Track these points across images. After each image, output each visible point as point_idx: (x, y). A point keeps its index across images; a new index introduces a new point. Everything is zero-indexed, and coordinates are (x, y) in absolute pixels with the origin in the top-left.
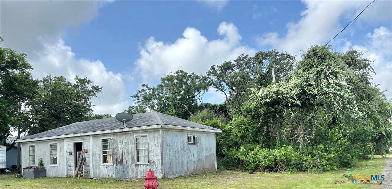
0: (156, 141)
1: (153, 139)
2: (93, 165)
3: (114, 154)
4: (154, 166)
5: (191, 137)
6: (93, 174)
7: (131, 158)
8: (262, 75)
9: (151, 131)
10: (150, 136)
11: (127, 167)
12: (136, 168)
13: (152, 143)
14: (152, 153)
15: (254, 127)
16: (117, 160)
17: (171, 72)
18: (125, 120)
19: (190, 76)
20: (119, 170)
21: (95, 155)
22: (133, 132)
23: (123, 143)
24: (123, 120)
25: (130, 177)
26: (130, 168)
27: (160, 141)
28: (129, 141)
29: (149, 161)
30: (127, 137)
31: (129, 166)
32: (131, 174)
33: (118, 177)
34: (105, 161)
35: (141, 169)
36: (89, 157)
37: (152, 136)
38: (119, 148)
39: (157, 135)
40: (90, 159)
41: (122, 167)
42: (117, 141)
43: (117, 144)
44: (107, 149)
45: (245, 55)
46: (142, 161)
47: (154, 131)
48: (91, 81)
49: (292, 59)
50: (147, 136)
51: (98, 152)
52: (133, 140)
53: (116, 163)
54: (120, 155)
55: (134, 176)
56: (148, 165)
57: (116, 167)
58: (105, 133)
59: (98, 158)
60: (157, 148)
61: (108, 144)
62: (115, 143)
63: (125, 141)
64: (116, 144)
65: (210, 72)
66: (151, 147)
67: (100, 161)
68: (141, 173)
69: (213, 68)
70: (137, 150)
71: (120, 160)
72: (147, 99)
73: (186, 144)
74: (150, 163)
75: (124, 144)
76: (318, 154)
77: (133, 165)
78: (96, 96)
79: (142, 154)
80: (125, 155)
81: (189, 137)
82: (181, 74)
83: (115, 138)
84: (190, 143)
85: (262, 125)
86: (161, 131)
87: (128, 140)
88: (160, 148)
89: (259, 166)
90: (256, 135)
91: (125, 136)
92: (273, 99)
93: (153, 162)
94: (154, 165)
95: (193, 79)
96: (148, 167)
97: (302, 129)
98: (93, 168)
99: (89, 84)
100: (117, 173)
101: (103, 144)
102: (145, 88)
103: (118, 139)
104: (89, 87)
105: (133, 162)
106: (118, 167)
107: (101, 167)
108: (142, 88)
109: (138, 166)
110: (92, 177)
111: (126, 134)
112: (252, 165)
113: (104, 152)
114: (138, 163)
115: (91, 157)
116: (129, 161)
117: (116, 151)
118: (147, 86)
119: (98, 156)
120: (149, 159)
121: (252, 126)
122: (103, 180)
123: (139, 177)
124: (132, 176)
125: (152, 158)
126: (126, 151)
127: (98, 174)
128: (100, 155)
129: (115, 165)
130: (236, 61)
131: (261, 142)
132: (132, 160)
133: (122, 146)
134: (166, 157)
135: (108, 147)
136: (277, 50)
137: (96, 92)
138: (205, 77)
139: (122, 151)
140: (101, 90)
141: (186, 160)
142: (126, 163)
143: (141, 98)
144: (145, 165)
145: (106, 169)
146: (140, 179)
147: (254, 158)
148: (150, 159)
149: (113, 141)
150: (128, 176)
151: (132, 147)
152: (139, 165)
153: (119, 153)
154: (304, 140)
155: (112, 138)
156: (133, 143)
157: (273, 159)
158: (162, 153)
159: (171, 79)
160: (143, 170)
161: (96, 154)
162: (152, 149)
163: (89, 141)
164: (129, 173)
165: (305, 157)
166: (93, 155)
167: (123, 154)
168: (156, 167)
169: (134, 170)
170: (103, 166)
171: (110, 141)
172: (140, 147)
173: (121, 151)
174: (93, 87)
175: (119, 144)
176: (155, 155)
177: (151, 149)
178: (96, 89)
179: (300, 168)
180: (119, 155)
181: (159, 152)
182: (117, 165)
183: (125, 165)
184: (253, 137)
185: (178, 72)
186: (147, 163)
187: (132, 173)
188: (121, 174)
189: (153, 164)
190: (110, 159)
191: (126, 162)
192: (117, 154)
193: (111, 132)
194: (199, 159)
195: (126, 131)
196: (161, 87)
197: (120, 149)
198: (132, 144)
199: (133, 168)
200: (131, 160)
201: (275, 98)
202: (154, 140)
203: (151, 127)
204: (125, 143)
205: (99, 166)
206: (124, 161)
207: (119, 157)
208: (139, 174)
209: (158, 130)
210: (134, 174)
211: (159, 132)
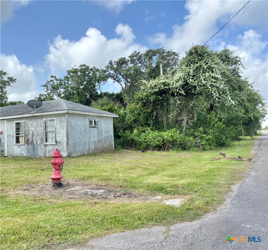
0: (62, 124)
2: (8, 145)
3: (25, 136)
4: (60, 146)
5: (92, 121)
6: (7, 153)
8: (152, 69)
9: (58, 116)
10: (57, 120)
11: (37, 147)
12: (45, 148)
13: (58, 126)
14: (59, 135)
15: (145, 113)
16: (28, 141)
17: (76, 66)
18: (36, 106)
19: (91, 69)
20: (30, 149)
21: (9, 136)
22: (42, 117)
24: (34, 106)
25: (39, 156)
26: (39, 147)
27: (65, 124)
28: (39, 124)
29: (56, 142)
30: (37, 121)
31: (39, 146)
33: (29, 155)
34: (18, 141)
35: (49, 148)
36: (4, 138)
37: (59, 120)
39: (63, 119)
40: (5, 140)
41: (33, 147)
42: (28, 124)
43: (28, 127)
44: (19, 131)
45: (137, 52)
46: (50, 141)
47: (61, 116)
48: (7, 73)
49: (177, 56)
50: (54, 120)
51: (12, 134)
52: (43, 124)
53: (28, 143)
54: (31, 136)
56: (55, 145)
57: (28, 146)
58: (18, 117)
59: (11, 139)
60: (63, 130)
61: (21, 127)
62: (27, 126)
63: (35, 124)
65: (108, 66)
66: (58, 130)
67: (13, 141)
68: (49, 151)
69: (111, 63)
70: (46, 132)
71: (30, 141)
72: (55, 88)
73: (88, 127)
74: (57, 143)
75: (34, 127)
76: (199, 136)
77: (42, 145)
78: (11, 86)
79: (50, 135)
81: (90, 121)
82: (84, 67)
83: (27, 122)
84: (91, 126)
85: (152, 111)
86: (66, 116)
88: (65, 130)
89: (149, 146)
90: (147, 119)
91: (35, 120)
92: (161, 89)
93: (60, 142)
95: (94, 72)
96: (55, 146)
97: (185, 115)
98: (8, 147)
99: (5, 76)
100: (28, 152)
101: (16, 126)
102: (53, 79)
103: (29, 122)
104: (5, 78)
106: (29, 147)
107: (14, 146)
108: (51, 79)
110: (6, 155)
111: (36, 118)
112: (144, 145)
113: (17, 134)
114: (47, 143)
115: (6, 138)
116: (39, 142)
117: (27, 132)
118: (55, 77)
119: (11, 137)
120: (56, 140)
121: (144, 111)
122: (16, 158)
123: (47, 155)
124: (41, 155)
125: (58, 139)
126: (36, 133)
127: (11, 153)
128: (13, 136)
129: (26, 145)
130: (129, 57)
131: (151, 126)
132: (41, 141)
133: (33, 129)
134: (71, 139)
135: (21, 129)
136: (164, 48)
137: (11, 83)
138: (104, 70)
139: (33, 132)
140: (16, 81)
141: (88, 140)
142: (36, 144)
143: (50, 87)
144: (53, 145)
145: (18, 148)
146: (48, 157)
147: (145, 139)
148: (57, 140)
149: (25, 124)
150: (38, 154)
151: (41, 130)
152: (47, 145)
153: (30, 135)
154: (187, 123)
155: (24, 121)
156: (43, 126)
157: (162, 140)
158: (67, 135)
159: (75, 71)
160: (51, 150)
161: (10, 136)
162: (59, 131)
163: (4, 124)
164: (38, 152)
165: (187, 138)
166: (7, 136)
167: (33, 136)
168: (62, 147)
169: (43, 149)
170: (16, 146)
171: (22, 124)
172: (49, 129)
173: (31, 132)
174: (8, 78)
175: (30, 126)
176: (61, 136)
177: (57, 131)
178: (11, 80)
179: (184, 147)
180: (30, 136)
181: (65, 134)
182: (28, 145)
183: (35, 144)
184: (145, 121)
185: (81, 66)
186: (54, 143)
187: (41, 152)
188: (32, 152)
189: (59, 144)
190: (22, 140)
191: (36, 142)
192: (28, 135)
193: (23, 117)
194: (99, 140)
195: (36, 116)
196: (67, 78)
197: (31, 131)
198: (41, 127)
199: (42, 147)
200: (40, 140)
201: (162, 88)
202: (61, 123)
203: (58, 112)
205: (13, 146)
206: (35, 142)
207: (30, 138)
208: (47, 152)
209: (64, 115)
210: (43, 153)
211: (65, 116)
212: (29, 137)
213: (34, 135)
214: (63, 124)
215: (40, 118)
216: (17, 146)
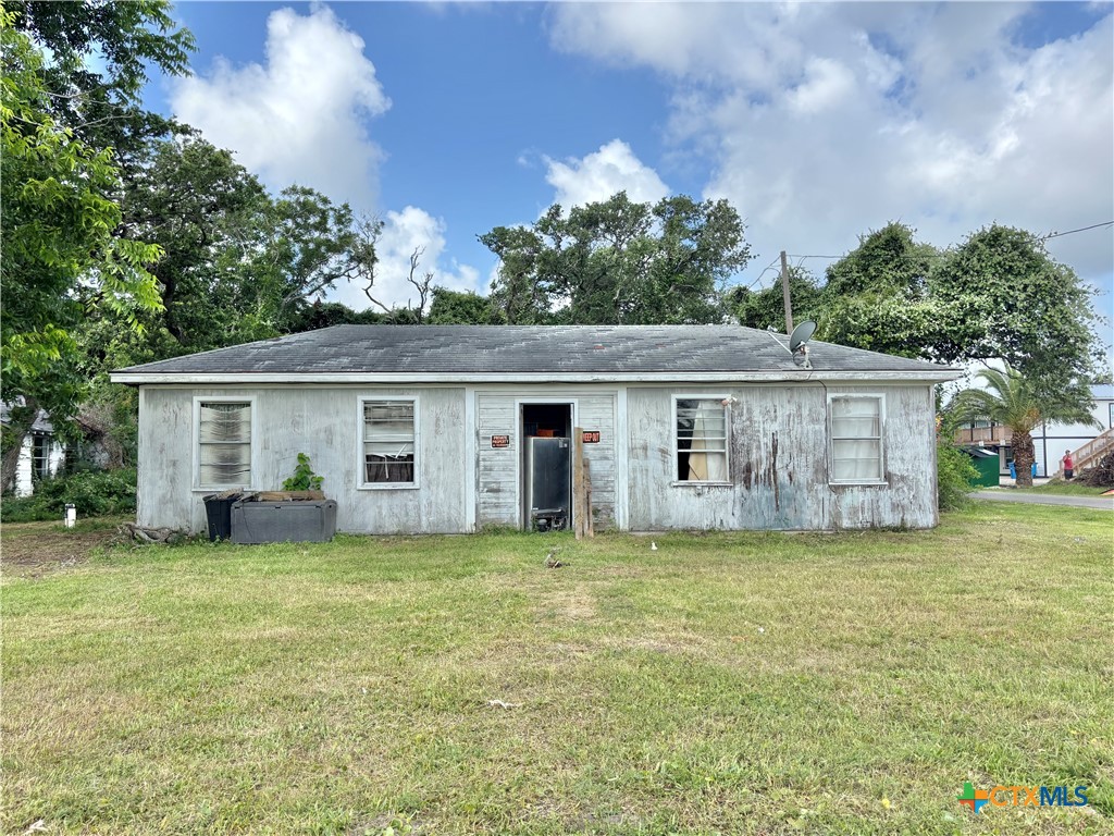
1: (903, 412)
2: (631, 487)
3: (732, 452)
4: (903, 491)
6: (631, 516)
7: (811, 466)
9: (899, 387)
10: (890, 400)
11: (794, 495)
12: (833, 498)
13: (895, 423)
14: (898, 453)
16: (748, 469)
20: (760, 503)
21: (640, 452)
22: (821, 385)
23: (776, 417)
25: (806, 526)
26: (805, 496)
27: (926, 416)
28: (805, 412)
29: (888, 477)
30: (796, 398)
31: (805, 490)
32: (814, 513)
33: (754, 523)
35: (848, 499)
36: (604, 458)
37: (898, 402)
38: (759, 431)
39: (917, 399)
40: (615, 465)
41: (773, 493)
42: (750, 409)
43: (750, 419)
47: (907, 388)
50: (879, 400)
51: (655, 443)
52: (823, 410)
53: (747, 481)
54: (763, 454)
55: (826, 521)
56: (881, 487)
57: (746, 493)
59: (654, 462)
60: (917, 437)
61: (697, 416)
62: (741, 415)
63: (792, 408)
64: (744, 418)
66: (895, 435)
67: (666, 472)
68: (854, 511)
71: (761, 472)
74: (890, 482)
75: (779, 419)
77: (820, 486)
80: (787, 455)
83: (743, 398)
86: (931, 389)
87: (800, 407)
88: (926, 438)
91: (785, 396)
93: (903, 478)
94: (905, 489)
96: (881, 493)
98: (632, 495)
100: (747, 512)
101: (680, 415)
103: (756, 405)
105: (820, 477)
106: (754, 493)
107: (670, 492)
109: (841, 490)
110: (623, 528)
111: (789, 389)
113: (681, 444)
115: (623, 458)
116: (804, 476)
117: (741, 440)
119: (654, 453)
120: (886, 469)
123: (846, 523)
124: (816, 522)
125: (895, 468)
126: (787, 442)
127: (654, 518)
128: (664, 452)
129: (739, 488)
132: (816, 472)
133: (775, 427)
139: (775, 441)
142: (788, 482)
144: (870, 486)
145: (695, 499)
146: (847, 530)
148: (890, 469)
149: (732, 407)
150: (799, 521)
151: (815, 432)
152: (844, 487)
153: (759, 448)
155: (727, 396)
156: (822, 418)
160: (863, 504)
161: (645, 448)
162: (900, 440)
163: (610, 400)
164: (801, 512)
166: (632, 450)
167: (775, 452)
168: (912, 493)
169: (826, 502)
170: (680, 489)
173: (766, 440)
175: (757, 416)
176: (907, 457)
177: (891, 440)
180: (760, 455)
181: (924, 451)
182: (748, 488)
183: (783, 486)
186: (878, 480)
187: (816, 513)
188: (770, 515)
189: (901, 485)
190: (709, 469)
191: (787, 478)
192: (749, 451)
197: (765, 435)
198: (814, 421)
199: (820, 496)
200: (811, 470)
202: (907, 414)
204: (786, 418)
205: (661, 488)
206: (783, 476)
207: (759, 462)
208: (844, 514)
209: (921, 387)
210: (827, 515)
211: (925, 392)
212: (754, 457)
213: (779, 452)
214: (915, 417)
215: (810, 389)
216: (685, 491)
